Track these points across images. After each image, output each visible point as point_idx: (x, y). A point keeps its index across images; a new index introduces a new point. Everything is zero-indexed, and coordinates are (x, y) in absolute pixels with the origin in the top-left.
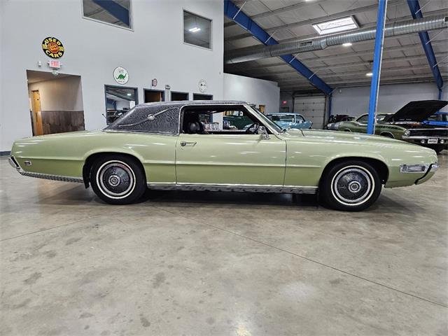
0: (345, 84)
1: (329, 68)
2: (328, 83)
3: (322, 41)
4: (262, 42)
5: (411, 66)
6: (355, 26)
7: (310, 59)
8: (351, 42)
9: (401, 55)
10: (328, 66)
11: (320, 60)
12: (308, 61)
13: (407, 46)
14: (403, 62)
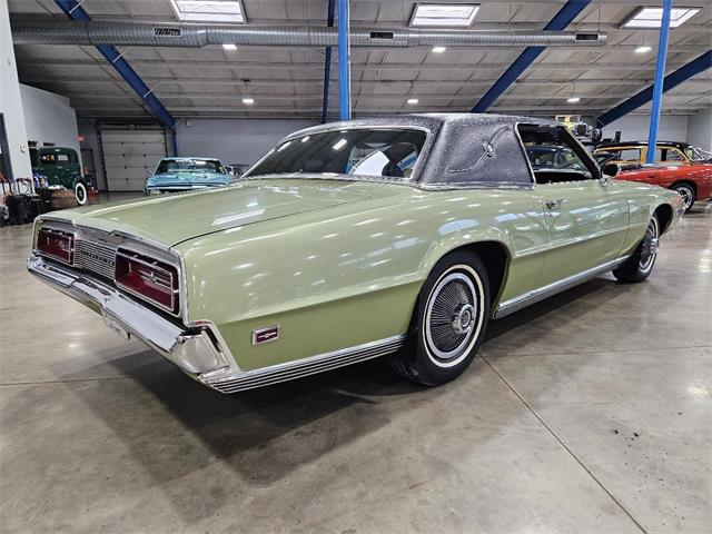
0: (196, 113)
1: (176, 82)
2: (167, 109)
3: (199, 32)
4: (62, 8)
5: (295, 94)
6: (240, 18)
7: (147, 61)
8: (237, 44)
9: (288, 77)
10: (175, 79)
11: (164, 66)
12: (143, 65)
13: (300, 64)
14: (286, 87)
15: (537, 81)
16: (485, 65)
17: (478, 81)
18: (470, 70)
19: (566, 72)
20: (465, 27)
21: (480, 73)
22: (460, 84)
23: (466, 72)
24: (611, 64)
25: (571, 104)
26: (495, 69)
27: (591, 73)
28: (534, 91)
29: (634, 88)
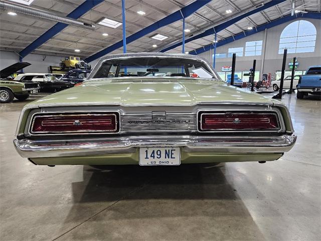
15: (60, 39)
16: (34, 27)
17: (30, 34)
18: (27, 28)
19: (73, 38)
20: (27, 6)
21: (31, 30)
22: (19, 34)
23: (24, 29)
24: (91, 38)
25: (76, 52)
26: (41, 30)
27: (83, 40)
28: (58, 44)
29: (98, 49)
